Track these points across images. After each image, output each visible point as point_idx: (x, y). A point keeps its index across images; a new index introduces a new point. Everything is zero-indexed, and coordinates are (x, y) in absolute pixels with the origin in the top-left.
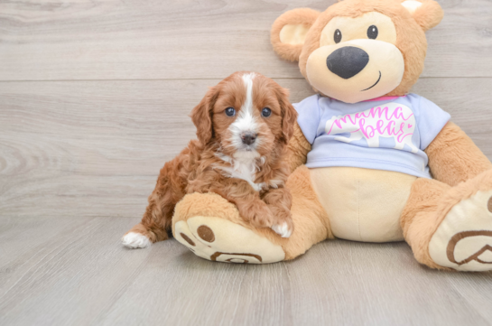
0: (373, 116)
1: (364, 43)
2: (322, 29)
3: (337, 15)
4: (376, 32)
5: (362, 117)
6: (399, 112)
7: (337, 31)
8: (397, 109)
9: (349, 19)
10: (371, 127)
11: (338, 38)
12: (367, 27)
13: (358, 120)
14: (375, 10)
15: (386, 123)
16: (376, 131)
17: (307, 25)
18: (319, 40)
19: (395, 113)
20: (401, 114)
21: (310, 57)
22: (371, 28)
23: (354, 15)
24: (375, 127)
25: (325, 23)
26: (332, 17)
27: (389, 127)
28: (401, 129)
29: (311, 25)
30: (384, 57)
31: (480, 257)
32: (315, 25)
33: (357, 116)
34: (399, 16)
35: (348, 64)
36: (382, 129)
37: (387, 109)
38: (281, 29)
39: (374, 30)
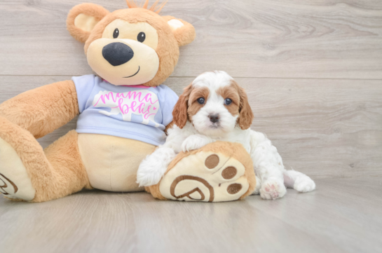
0: (130, 98)
1: (133, 43)
2: (106, 25)
3: (119, 18)
4: (144, 37)
5: (121, 97)
6: (149, 97)
7: (116, 30)
8: (148, 95)
9: (127, 23)
10: (127, 106)
11: (116, 35)
12: (138, 33)
13: (118, 99)
14: (147, 21)
15: (138, 104)
16: (130, 109)
17: (98, 19)
18: (102, 33)
19: (146, 97)
20: (150, 99)
21: (92, 44)
22: (141, 33)
23: (131, 22)
24: (130, 106)
25: (110, 21)
26: (116, 18)
27: (140, 107)
28: (148, 110)
29: (100, 19)
30: (145, 57)
31: (191, 195)
32: (103, 21)
33: (118, 96)
34: (163, 31)
35: (117, 55)
36: (135, 108)
37: (140, 93)
38: (77, 15)
39: (143, 35)
